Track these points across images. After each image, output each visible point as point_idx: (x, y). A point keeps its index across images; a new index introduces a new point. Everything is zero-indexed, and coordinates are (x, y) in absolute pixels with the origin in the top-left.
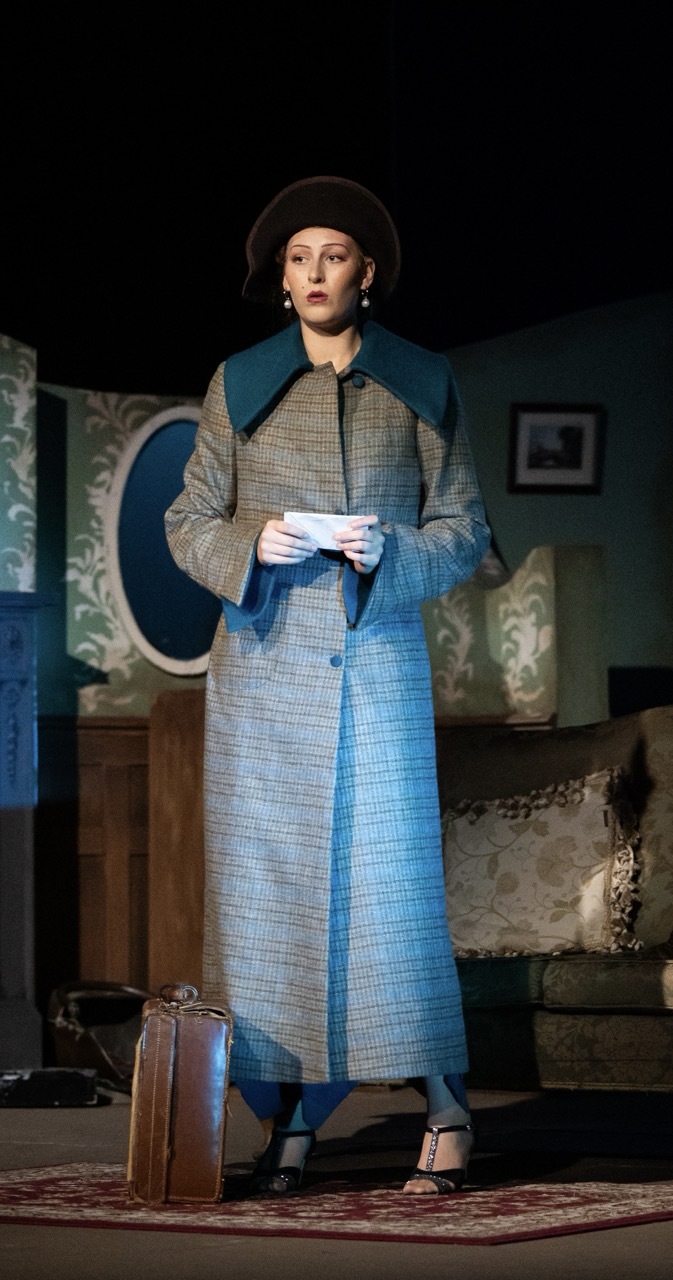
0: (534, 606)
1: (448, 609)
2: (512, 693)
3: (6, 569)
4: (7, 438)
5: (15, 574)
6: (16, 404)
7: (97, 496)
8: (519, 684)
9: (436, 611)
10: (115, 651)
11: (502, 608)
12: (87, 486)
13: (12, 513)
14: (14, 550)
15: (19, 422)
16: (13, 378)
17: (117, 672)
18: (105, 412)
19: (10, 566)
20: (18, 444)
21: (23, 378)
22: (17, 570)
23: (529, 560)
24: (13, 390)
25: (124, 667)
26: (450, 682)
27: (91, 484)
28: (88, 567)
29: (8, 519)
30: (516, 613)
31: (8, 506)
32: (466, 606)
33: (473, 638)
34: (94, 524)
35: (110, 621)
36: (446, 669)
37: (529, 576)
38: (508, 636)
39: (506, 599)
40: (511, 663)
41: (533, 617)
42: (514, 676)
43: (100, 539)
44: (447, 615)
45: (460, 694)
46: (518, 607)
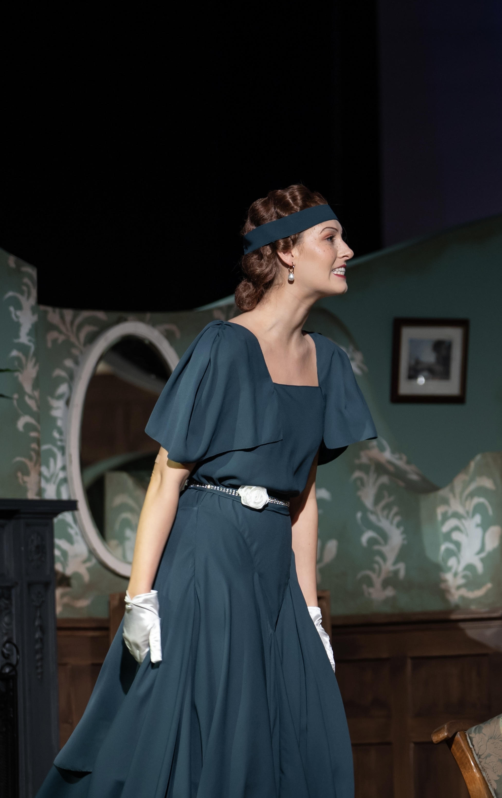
0: (478, 509)
1: (372, 513)
2: (453, 591)
3: (17, 477)
4: (15, 353)
5: (25, 482)
6: (22, 320)
7: (57, 408)
8: (460, 581)
9: (359, 515)
10: (76, 556)
11: (440, 510)
12: (50, 399)
13: (21, 424)
14: (23, 459)
15: (24, 338)
16: (19, 296)
17: (77, 575)
18: (62, 328)
19: (19, 474)
20: (23, 358)
21: (26, 295)
22: (26, 479)
23: (473, 465)
24: (19, 307)
25: (83, 570)
26: (378, 581)
27: (53, 396)
28: (52, 476)
29: (16, 430)
30: (456, 515)
31: (17, 417)
32: (395, 509)
33: (404, 539)
34: (56, 435)
35: (71, 527)
36: (373, 570)
37: (472, 480)
38: (448, 537)
39: (445, 502)
40: (452, 562)
41: (478, 519)
42: (456, 575)
43: (63, 449)
44: (373, 518)
45: (390, 592)
46: (461, 510)
